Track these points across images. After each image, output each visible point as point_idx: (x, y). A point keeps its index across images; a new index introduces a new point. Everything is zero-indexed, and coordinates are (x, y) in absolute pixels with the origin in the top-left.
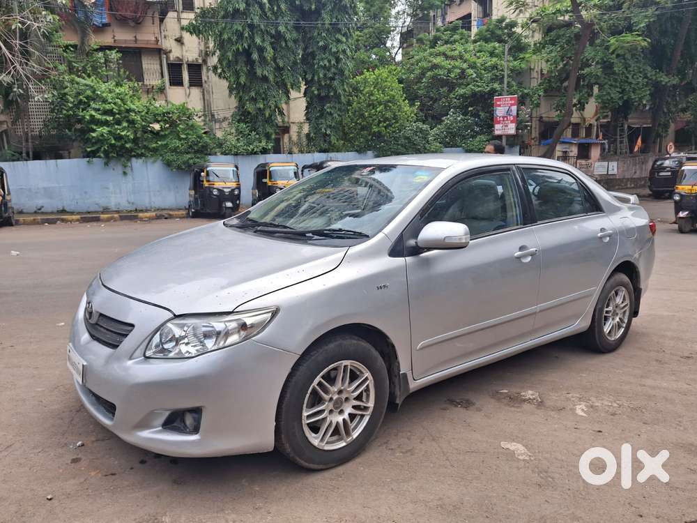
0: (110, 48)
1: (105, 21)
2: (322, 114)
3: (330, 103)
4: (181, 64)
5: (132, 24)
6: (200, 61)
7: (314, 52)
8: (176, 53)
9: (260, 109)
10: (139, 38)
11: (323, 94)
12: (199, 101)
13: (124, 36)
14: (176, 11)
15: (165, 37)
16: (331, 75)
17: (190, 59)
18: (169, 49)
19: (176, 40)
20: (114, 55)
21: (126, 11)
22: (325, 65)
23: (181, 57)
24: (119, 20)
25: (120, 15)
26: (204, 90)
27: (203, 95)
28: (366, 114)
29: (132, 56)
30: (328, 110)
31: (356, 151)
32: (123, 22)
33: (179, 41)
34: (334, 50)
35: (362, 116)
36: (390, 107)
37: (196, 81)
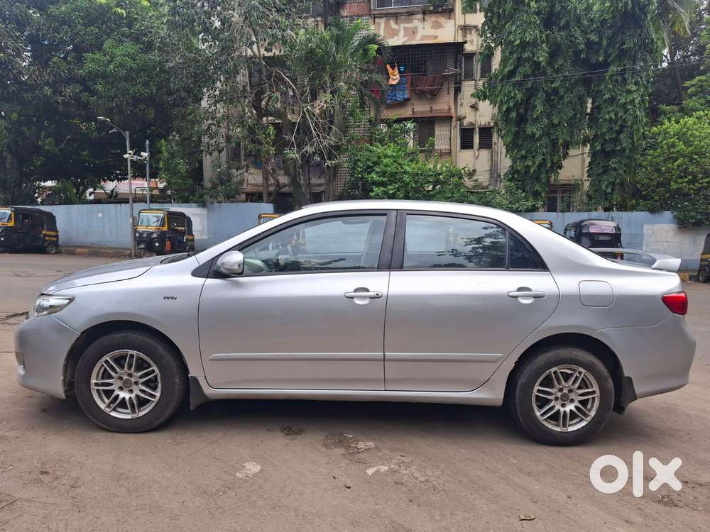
0: (407, 119)
1: (406, 96)
2: (606, 170)
3: (615, 158)
4: (474, 128)
5: (429, 97)
6: (492, 124)
7: (600, 105)
8: (470, 118)
9: (528, 166)
10: (433, 108)
11: (608, 149)
12: (487, 163)
13: (421, 108)
14: (474, 80)
15: (461, 105)
16: (617, 128)
17: (483, 123)
18: (463, 116)
19: (471, 107)
20: (409, 125)
21: (425, 85)
22: (611, 118)
23: (474, 122)
24: (417, 94)
25: (419, 90)
26: (492, 151)
27: (492, 157)
28: (663, 168)
29: (426, 125)
30: (613, 165)
31: (649, 211)
32: (421, 95)
33: (474, 107)
34: (623, 101)
35: (658, 171)
36: (696, 159)
37: (486, 144)
